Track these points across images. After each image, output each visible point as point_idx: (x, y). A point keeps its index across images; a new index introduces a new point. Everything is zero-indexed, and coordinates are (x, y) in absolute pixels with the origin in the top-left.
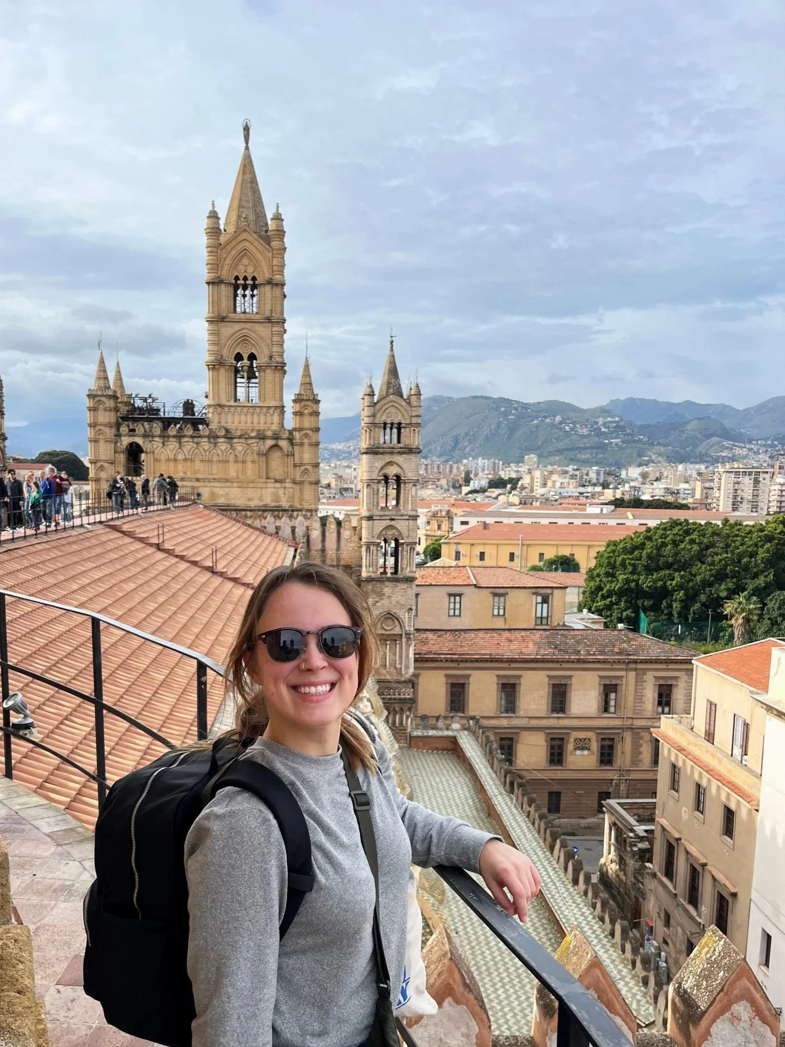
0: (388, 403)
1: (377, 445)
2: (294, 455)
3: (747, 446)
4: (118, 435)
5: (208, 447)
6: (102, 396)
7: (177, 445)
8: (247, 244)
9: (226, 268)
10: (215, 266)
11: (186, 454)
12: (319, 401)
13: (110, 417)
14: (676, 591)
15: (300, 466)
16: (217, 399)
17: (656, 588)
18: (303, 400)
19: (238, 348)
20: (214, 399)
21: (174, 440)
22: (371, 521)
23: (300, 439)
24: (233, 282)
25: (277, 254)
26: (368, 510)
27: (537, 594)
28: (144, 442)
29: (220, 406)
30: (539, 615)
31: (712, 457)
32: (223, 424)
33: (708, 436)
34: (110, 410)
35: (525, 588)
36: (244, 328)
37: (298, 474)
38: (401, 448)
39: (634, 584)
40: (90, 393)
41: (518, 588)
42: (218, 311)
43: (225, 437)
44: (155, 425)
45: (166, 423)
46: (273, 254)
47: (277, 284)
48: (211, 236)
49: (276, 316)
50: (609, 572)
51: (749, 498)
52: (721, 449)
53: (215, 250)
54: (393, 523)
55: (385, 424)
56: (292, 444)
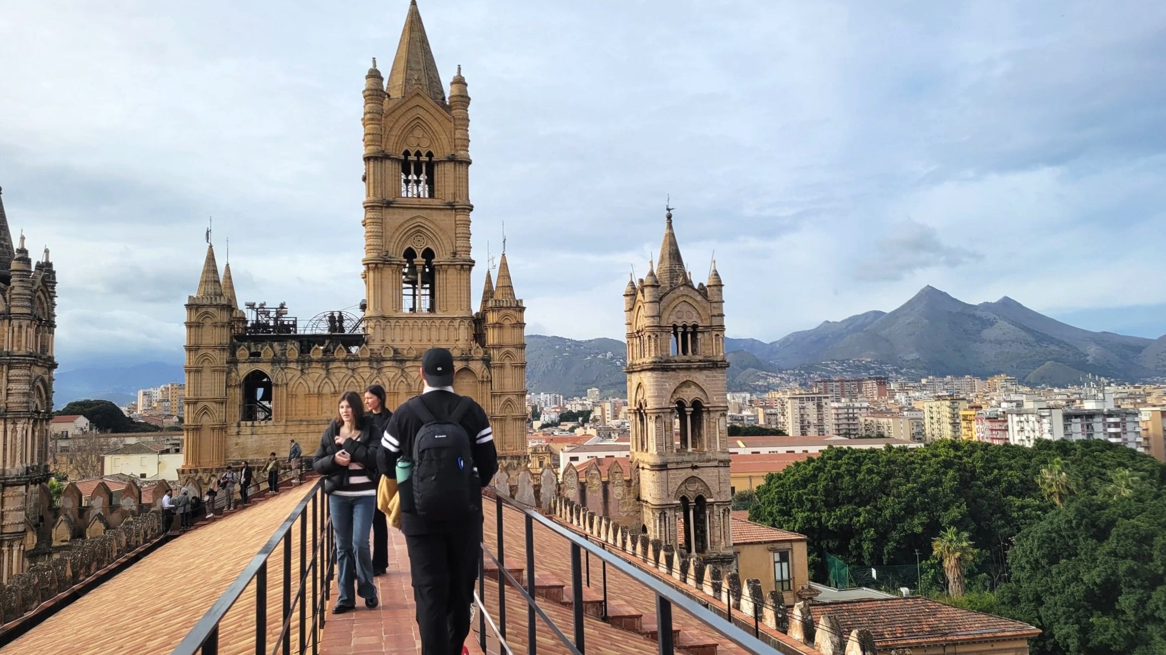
0: (678, 297)
1: (665, 358)
2: (491, 381)
3: (779, 376)
4: (233, 362)
5: (369, 374)
6: (210, 306)
7: (324, 373)
8: (421, 112)
9: (393, 139)
10: (378, 138)
11: (337, 385)
12: (524, 308)
13: (223, 336)
14: (866, 528)
15: (500, 396)
16: (379, 309)
17: (842, 525)
18: (502, 307)
19: (409, 242)
20: (375, 309)
21: (319, 365)
22: (665, 472)
23: (500, 359)
24: (403, 157)
25: (459, 125)
26: (660, 454)
27: (774, 550)
28: (272, 370)
29: (384, 318)
30: (778, 577)
31: (750, 385)
32: (388, 341)
33: (744, 368)
34: (223, 326)
35: (760, 543)
36: (418, 217)
37: (498, 408)
38: (700, 361)
39: (816, 523)
40: (193, 302)
41: (752, 543)
42: (382, 194)
43: (394, 359)
44: (289, 346)
45: (305, 343)
46: (455, 125)
47: (461, 162)
48: (372, 99)
49: (460, 202)
50: (782, 509)
51: (815, 422)
52: (756, 379)
53: (377, 116)
54: (695, 473)
55: (675, 327)
56: (489, 366)
